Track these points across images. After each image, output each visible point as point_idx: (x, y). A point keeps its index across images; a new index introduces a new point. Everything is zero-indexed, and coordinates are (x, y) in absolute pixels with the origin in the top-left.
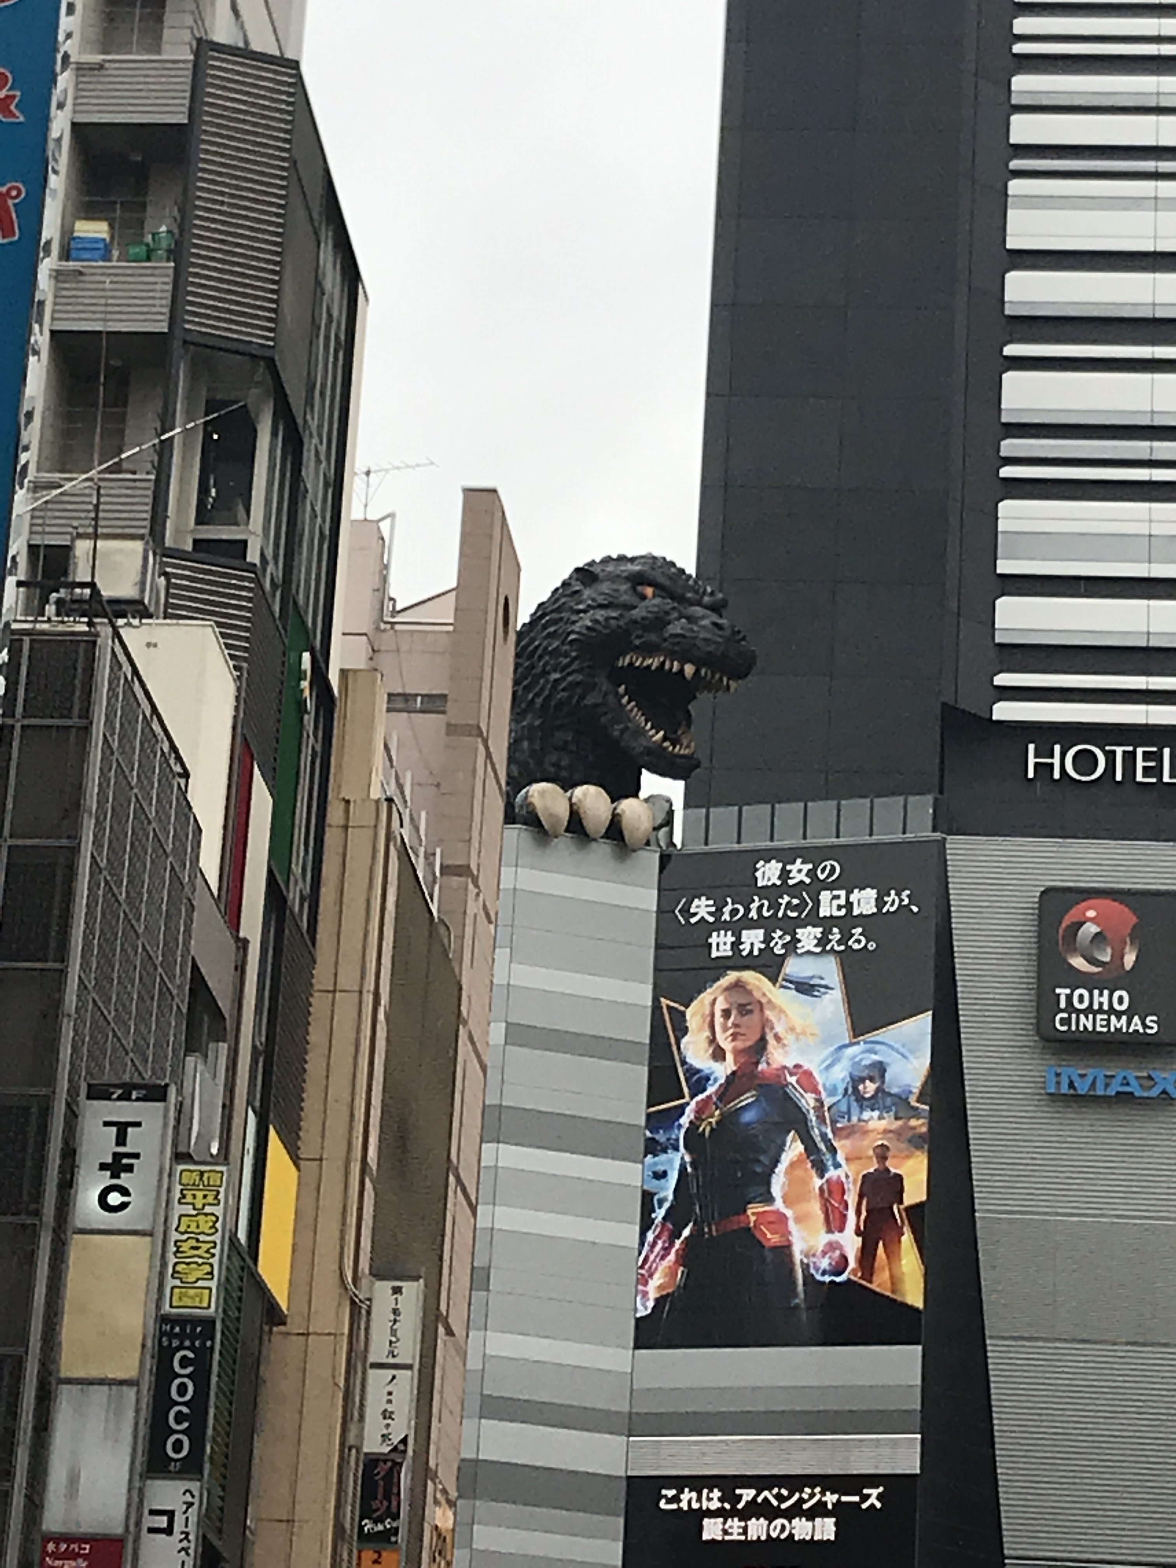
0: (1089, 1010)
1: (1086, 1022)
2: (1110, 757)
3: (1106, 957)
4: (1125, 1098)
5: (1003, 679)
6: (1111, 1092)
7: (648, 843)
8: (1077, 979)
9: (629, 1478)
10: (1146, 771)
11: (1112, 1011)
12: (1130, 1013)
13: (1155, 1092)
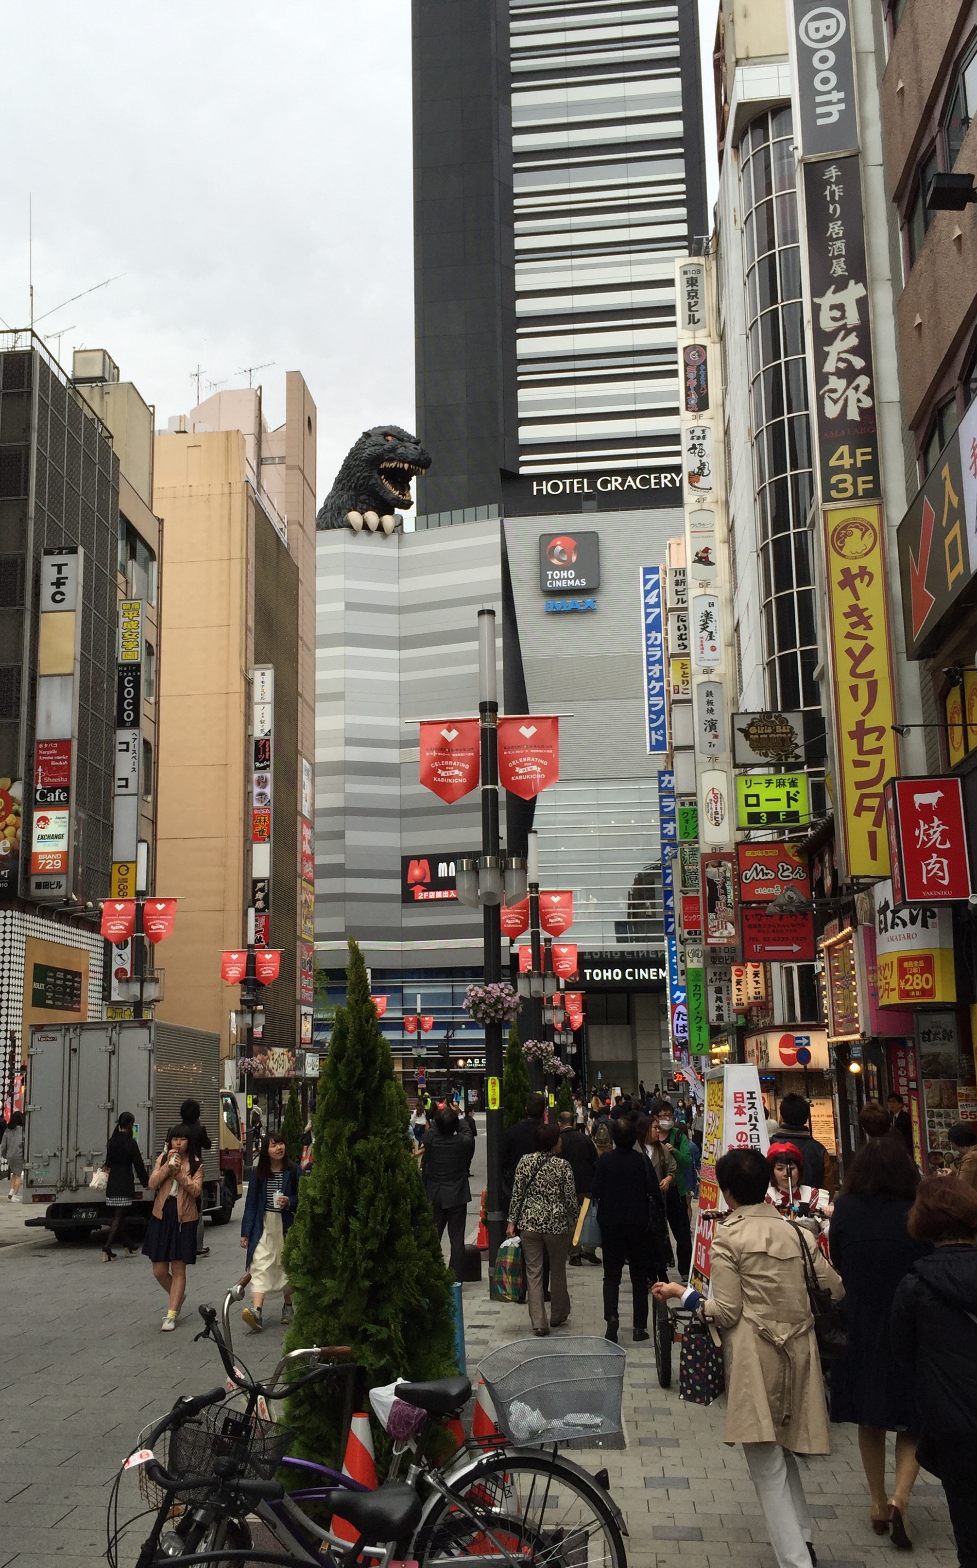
0: (558, 580)
1: (559, 584)
2: (564, 484)
3: (565, 558)
4: (574, 611)
5: (522, 458)
6: (569, 609)
7: (394, 532)
8: (555, 568)
10: (578, 488)
11: (568, 578)
12: (575, 579)
13: (585, 607)
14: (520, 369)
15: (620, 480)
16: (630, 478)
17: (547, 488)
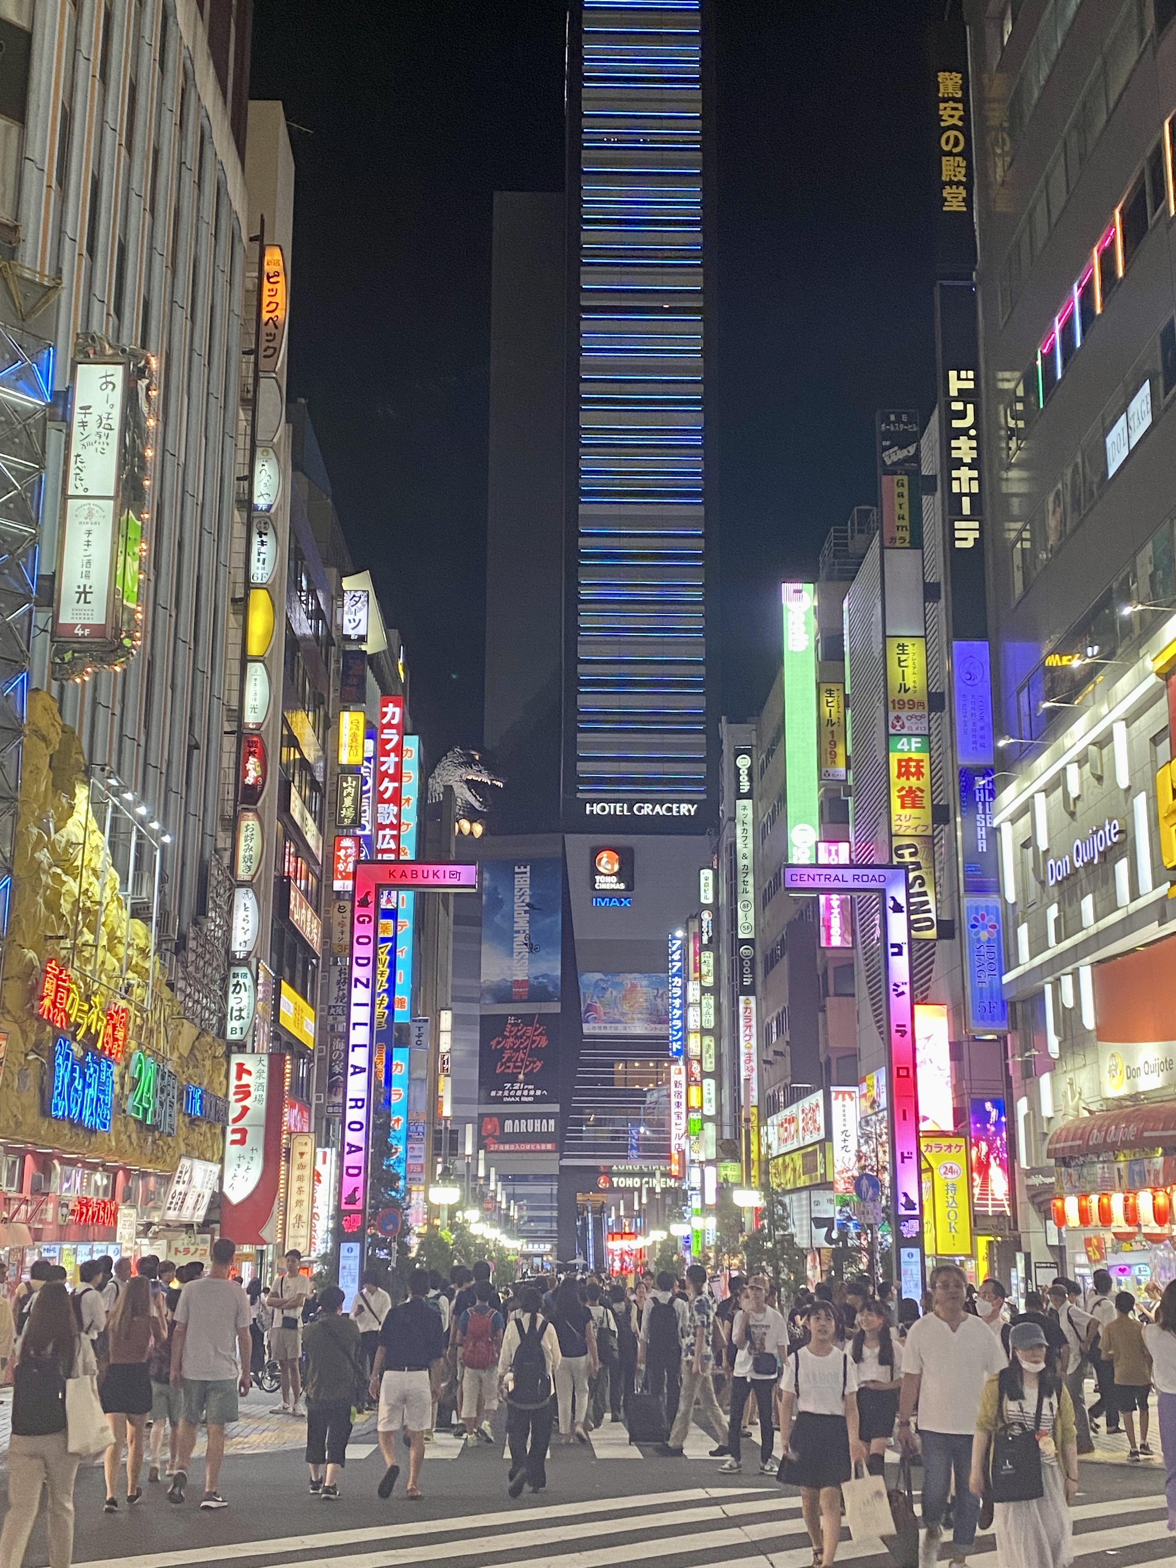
1: (603, 886)
3: (609, 867)
5: (580, 787)
8: (601, 874)
9: (482, 1016)
11: (611, 883)
12: (616, 883)
14: (579, 718)
15: (651, 807)
16: (658, 806)
17: (597, 809)
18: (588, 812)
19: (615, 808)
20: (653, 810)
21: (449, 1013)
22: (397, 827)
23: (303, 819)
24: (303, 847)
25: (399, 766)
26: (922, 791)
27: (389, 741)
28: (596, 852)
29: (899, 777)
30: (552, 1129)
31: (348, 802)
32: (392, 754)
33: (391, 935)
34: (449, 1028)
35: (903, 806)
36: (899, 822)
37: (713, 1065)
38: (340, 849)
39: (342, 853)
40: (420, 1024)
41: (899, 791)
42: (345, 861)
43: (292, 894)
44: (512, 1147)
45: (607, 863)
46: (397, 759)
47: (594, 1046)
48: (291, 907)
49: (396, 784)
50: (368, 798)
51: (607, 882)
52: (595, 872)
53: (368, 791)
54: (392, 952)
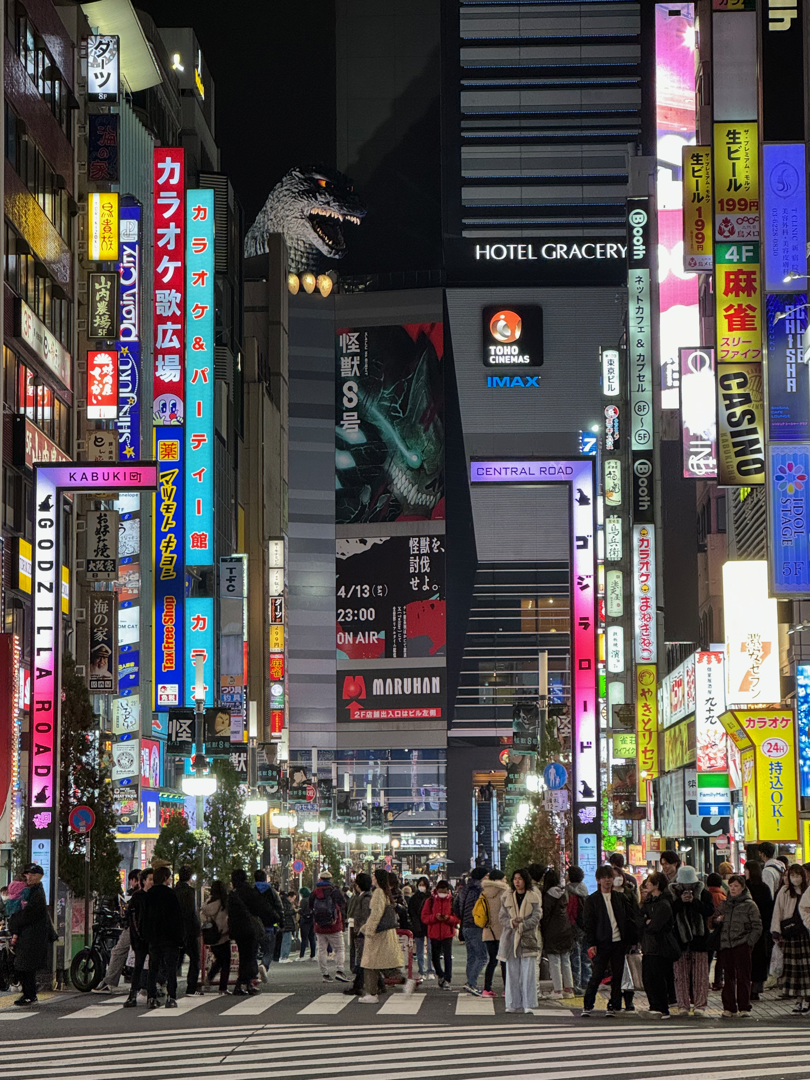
0: (503, 355)
1: (502, 360)
2: (508, 249)
3: (508, 333)
5: (466, 221)
8: (496, 343)
10: (523, 255)
11: (511, 355)
12: (518, 355)
14: (464, 124)
15: (565, 248)
16: (575, 247)
17: (490, 252)
18: (478, 258)
19: (516, 249)
20: (567, 253)
21: (280, 543)
22: (181, 319)
23: (40, 338)
24: (43, 374)
25: (181, 239)
26: (753, 309)
27: (168, 206)
28: (488, 313)
29: (726, 293)
30: (436, 689)
31: (102, 308)
32: (172, 224)
33: (177, 458)
34: (280, 563)
35: (731, 329)
36: (725, 347)
37: (621, 608)
38: (94, 367)
39: (96, 372)
40: (231, 565)
41: (727, 310)
42: (100, 382)
43: (28, 434)
44: (384, 714)
45: (506, 328)
46: (178, 231)
47: (494, 578)
48: (28, 450)
49: (179, 264)
50: (133, 295)
51: (506, 355)
52: (488, 340)
53: (132, 286)
54: (180, 482)
